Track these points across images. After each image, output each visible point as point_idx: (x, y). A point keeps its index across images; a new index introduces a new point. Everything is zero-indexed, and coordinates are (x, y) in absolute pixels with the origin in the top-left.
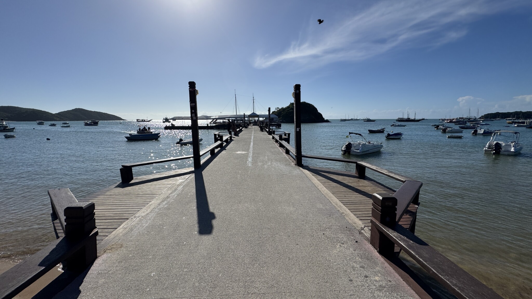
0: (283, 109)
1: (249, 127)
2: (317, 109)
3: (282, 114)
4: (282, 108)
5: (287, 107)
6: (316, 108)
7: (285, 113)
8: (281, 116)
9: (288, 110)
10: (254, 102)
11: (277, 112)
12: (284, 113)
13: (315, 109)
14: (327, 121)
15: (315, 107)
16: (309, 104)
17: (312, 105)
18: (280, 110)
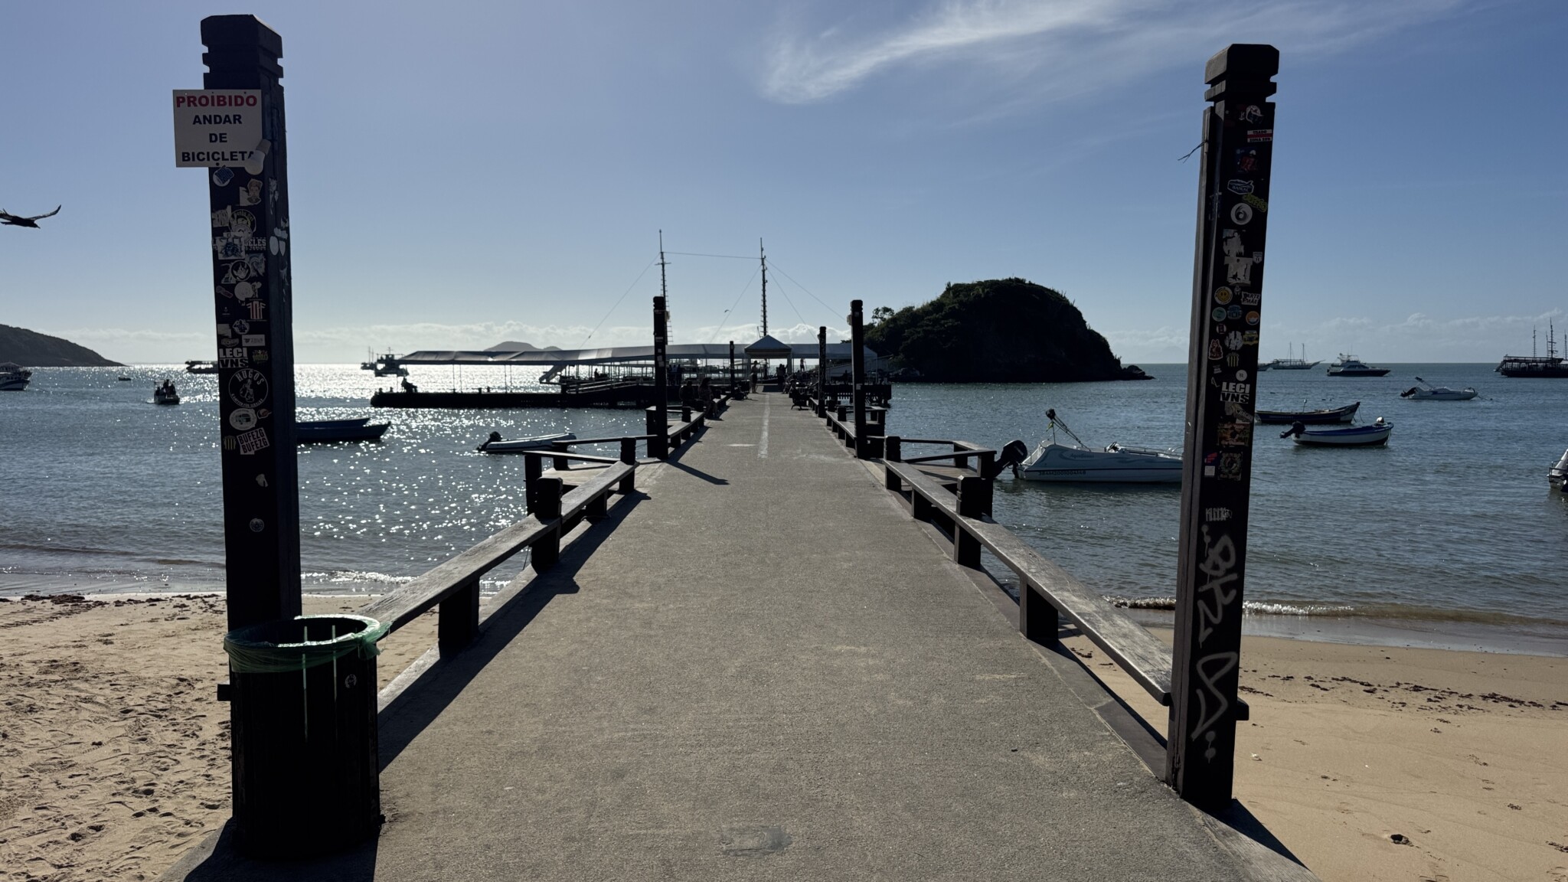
0: (910, 316)
1: (749, 396)
2: (1079, 314)
3: (907, 338)
4: (909, 310)
5: (932, 304)
6: (1075, 309)
7: (921, 334)
8: (901, 348)
9: (936, 322)
10: (764, 282)
11: (881, 328)
12: (915, 337)
13: (1071, 316)
14: (1134, 374)
15: (1071, 301)
16: (1041, 290)
17: (1057, 294)
18: (895, 319)
